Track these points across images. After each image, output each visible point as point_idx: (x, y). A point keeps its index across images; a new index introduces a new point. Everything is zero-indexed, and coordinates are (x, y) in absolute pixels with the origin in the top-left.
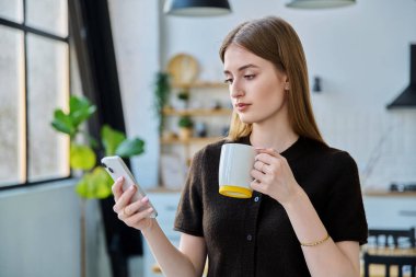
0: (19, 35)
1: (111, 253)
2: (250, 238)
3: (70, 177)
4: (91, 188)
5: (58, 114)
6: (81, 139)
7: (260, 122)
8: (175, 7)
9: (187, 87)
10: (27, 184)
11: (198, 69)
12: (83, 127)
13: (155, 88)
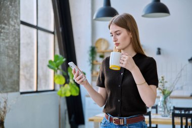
0: (35, 30)
1: (70, 123)
2: (119, 86)
3: (54, 90)
4: (63, 92)
5: (50, 62)
6: (59, 72)
7: (123, 49)
8: (97, 17)
9: (103, 53)
10: (37, 92)
11: (108, 45)
12: (60, 67)
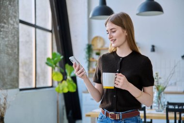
0: (33, 29)
3: (52, 87)
4: (61, 89)
5: (48, 59)
6: (56, 69)
8: (93, 15)
9: (100, 50)
10: (36, 88)
11: (104, 43)
12: (58, 64)
13: (86, 50)
